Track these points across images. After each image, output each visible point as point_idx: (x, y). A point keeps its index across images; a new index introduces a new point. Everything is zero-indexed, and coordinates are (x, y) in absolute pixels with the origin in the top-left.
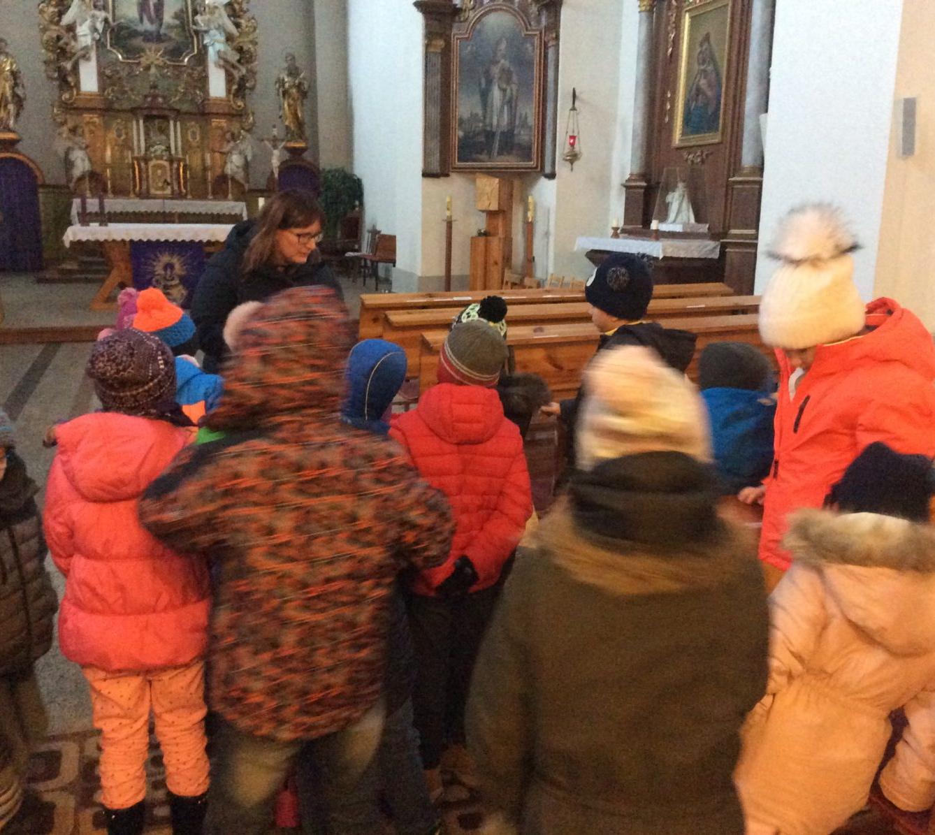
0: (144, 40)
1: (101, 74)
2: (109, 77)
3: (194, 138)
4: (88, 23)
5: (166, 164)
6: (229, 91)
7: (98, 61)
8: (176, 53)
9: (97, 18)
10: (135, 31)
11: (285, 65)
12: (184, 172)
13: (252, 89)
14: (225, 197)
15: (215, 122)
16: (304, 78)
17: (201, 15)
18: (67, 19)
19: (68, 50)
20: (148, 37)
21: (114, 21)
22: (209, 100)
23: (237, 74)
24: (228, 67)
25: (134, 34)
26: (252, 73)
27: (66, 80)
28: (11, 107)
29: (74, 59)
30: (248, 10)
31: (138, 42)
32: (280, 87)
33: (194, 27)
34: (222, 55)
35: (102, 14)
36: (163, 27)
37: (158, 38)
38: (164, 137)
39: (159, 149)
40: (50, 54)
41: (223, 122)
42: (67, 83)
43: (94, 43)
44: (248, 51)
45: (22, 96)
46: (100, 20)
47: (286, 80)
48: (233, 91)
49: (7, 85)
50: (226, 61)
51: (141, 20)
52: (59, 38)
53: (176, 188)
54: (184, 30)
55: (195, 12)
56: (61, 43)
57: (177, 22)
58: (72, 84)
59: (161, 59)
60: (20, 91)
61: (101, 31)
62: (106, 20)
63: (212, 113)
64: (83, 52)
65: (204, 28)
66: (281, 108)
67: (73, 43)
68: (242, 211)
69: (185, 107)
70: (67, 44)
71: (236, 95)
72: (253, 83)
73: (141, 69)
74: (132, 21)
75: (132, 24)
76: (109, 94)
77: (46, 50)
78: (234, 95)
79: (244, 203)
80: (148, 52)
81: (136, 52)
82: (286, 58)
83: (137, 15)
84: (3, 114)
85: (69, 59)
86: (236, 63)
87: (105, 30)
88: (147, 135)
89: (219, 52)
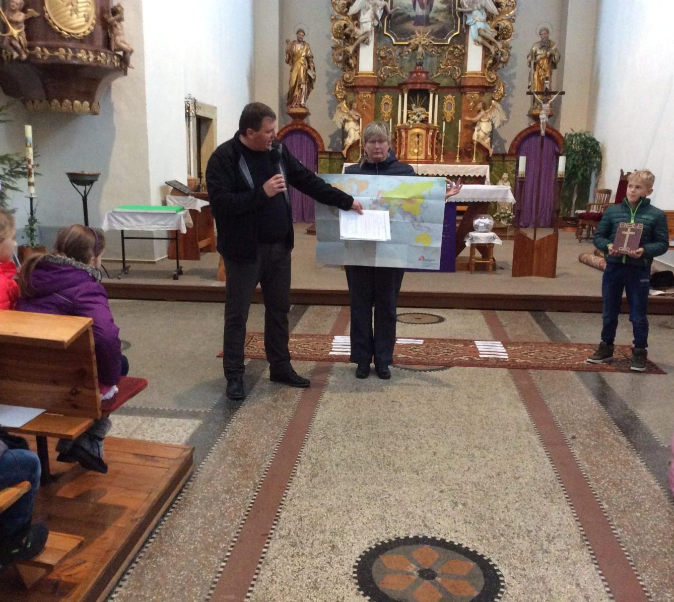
1: (376, 56)
2: (382, 58)
4: (370, 12)
5: (423, 132)
6: (484, 65)
7: (375, 45)
8: (441, 33)
9: (378, 7)
10: (409, 16)
11: (539, 39)
13: (505, 63)
14: (470, 163)
15: (469, 94)
16: (556, 50)
18: (353, 10)
19: (352, 36)
20: (418, 21)
21: (391, 8)
22: (466, 75)
23: (493, 50)
24: (485, 44)
25: (409, 18)
26: (507, 47)
27: (348, 62)
28: (304, 87)
29: (356, 44)
31: (410, 26)
32: (532, 59)
34: (483, 33)
35: (381, 3)
37: (425, 21)
38: (423, 108)
39: (419, 119)
40: (337, 40)
41: (475, 94)
42: (349, 65)
43: (373, 29)
44: (506, 28)
45: (313, 77)
46: (380, 8)
47: (538, 52)
48: (488, 66)
49: (302, 68)
50: (484, 38)
51: (414, 7)
53: (429, 153)
54: (450, 13)
56: (347, 30)
57: (445, 6)
58: (353, 65)
59: (428, 40)
60: (310, 73)
61: (380, 18)
62: (385, 8)
63: (467, 87)
64: (363, 37)
65: (470, 9)
66: (531, 78)
67: (356, 29)
68: (486, 173)
69: (444, 82)
70: (351, 31)
71: (490, 69)
72: (506, 57)
73: (410, 50)
74: (406, 8)
75: (406, 11)
76: (381, 73)
77: (335, 37)
78: (488, 70)
79: (487, 167)
80: (418, 35)
81: (408, 34)
82: (540, 32)
83: (411, 3)
84: (297, 93)
85: (352, 44)
86: (494, 40)
87: (383, 18)
88: (409, 108)
89: (479, 30)
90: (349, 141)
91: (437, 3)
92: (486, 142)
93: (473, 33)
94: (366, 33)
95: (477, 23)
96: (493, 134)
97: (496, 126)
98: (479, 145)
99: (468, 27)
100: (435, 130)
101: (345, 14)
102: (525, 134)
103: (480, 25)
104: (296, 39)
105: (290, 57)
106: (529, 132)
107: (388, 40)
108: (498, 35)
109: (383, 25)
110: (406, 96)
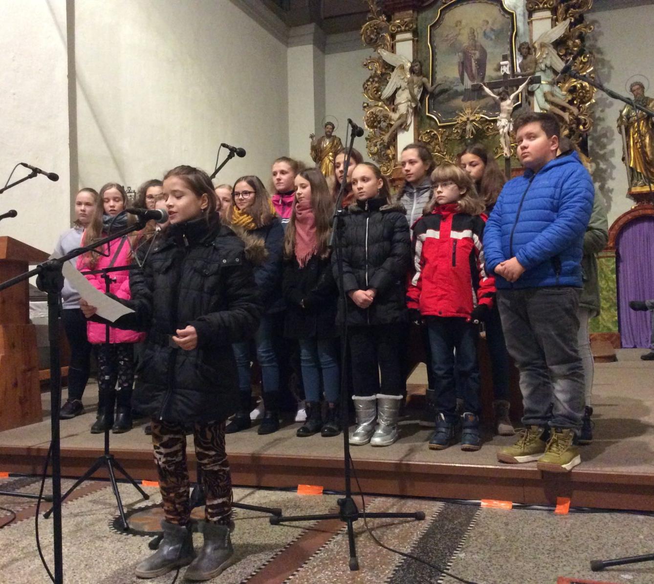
0: (463, 100)
7: (416, 129)
10: (457, 91)
17: (526, 58)
18: (387, 92)
21: (433, 85)
23: (567, 117)
25: (457, 94)
26: (588, 113)
27: (385, 153)
29: (392, 131)
31: (458, 102)
34: (550, 98)
35: (420, 80)
40: (371, 130)
42: (386, 156)
43: (411, 110)
44: (583, 89)
50: (553, 104)
51: (462, 78)
58: (390, 156)
61: (418, 98)
62: (424, 86)
64: (399, 122)
66: (624, 148)
67: (391, 114)
74: (452, 83)
75: (452, 86)
77: (368, 126)
80: (466, 111)
81: (455, 112)
82: (631, 89)
85: (388, 132)
86: (567, 105)
89: (545, 95)
91: (490, 71)
94: (403, 116)
99: (531, 93)
101: (379, 99)
102: (625, 220)
103: (548, 89)
104: (324, 135)
106: (630, 217)
107: (433, 123)
108: (573, 99)
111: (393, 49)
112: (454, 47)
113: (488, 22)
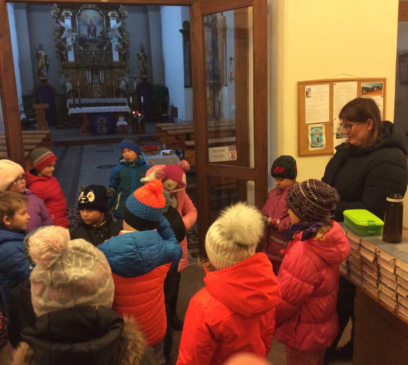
1: (75, 56)
2: (78, 56)
3: (108, 76)
4: (70, 37)
5: (99, 86)
6: (120, 58)
8: (101, 46)
10: (87, 39)
11: (140, 48)
12: (105, 89)
13: (128, 58)
14: (120, 97)
15: (115, 70)
16: (146, 53)
17: (109, 32)
18: (63, 36)
19: (64, 47)
20: (91, 41)
21: (79, 36)
22: (113, 62)
23: (122, 53)
24: (119, 50)
25: (87, 40)
26: (128, 52)
27: (63, 58)
28: (45, 68)
29: (66, 50)
30: (126, 30)
31: (88, 43)
32: (138, 56)
33: (107, 37)
34: (117, 46)
35: (75, 34)
36: (96, 37)
37: (94, 41)
38: (98, 76)
39: (96, 80)
40: (57, 49)
41: (118, 70)
42: (64, 59)
43: (73, 44)
44: (127, 44)
45: (49, 64)
46: (74, 36)
47: (140, 53)
48: (121, 58)
49: (43, 61)
50: (118, 48)
51: (89, 35)
52: (60, 43)
53: (102, 94)
54: (103, 38)
55: (107, 32)
56: (61, 45)
57: (101, 35)
59: (96, 49)
60: (47, 63)
61: (75, 40)
62: (76, 36)
63: (114, 67)
64: (69, 48)
65: (111, 37)
66: (139, 63)
67: (65, 45)
68: (126, 101)
69: (105, 65)
70: (63, 45)
72: (128, 55)
73: (89, 53)
75: (85, 37)
76: (78, 62)
77: (56, 47)
78: (122, 60)
79: (126, 99)
80: (91, 46)
81: (87, 46)
83: (87, 34)
84: (42, 71)
85: (64, 50)
86: (122, 49)
87: (76, 40)
88: (92, 76)
90: (68, 90)
91: (98, 34)
92: (125, 88)
93: (113, 46)
94: (70, 46)
95: (115, 43)
96: (127, 85)
97: (128, 82)
98: (122, 90)
99: (111, 44)
100: (104, 84)
103: (116, 43)
104: (39, 48)
105: (37, 56)
106: (141, 84)
107: (79, 48)
109: (76, 42)
110: (90, 71)
111: (63, 21)
112: (85, 24)
113: (96, 17)
